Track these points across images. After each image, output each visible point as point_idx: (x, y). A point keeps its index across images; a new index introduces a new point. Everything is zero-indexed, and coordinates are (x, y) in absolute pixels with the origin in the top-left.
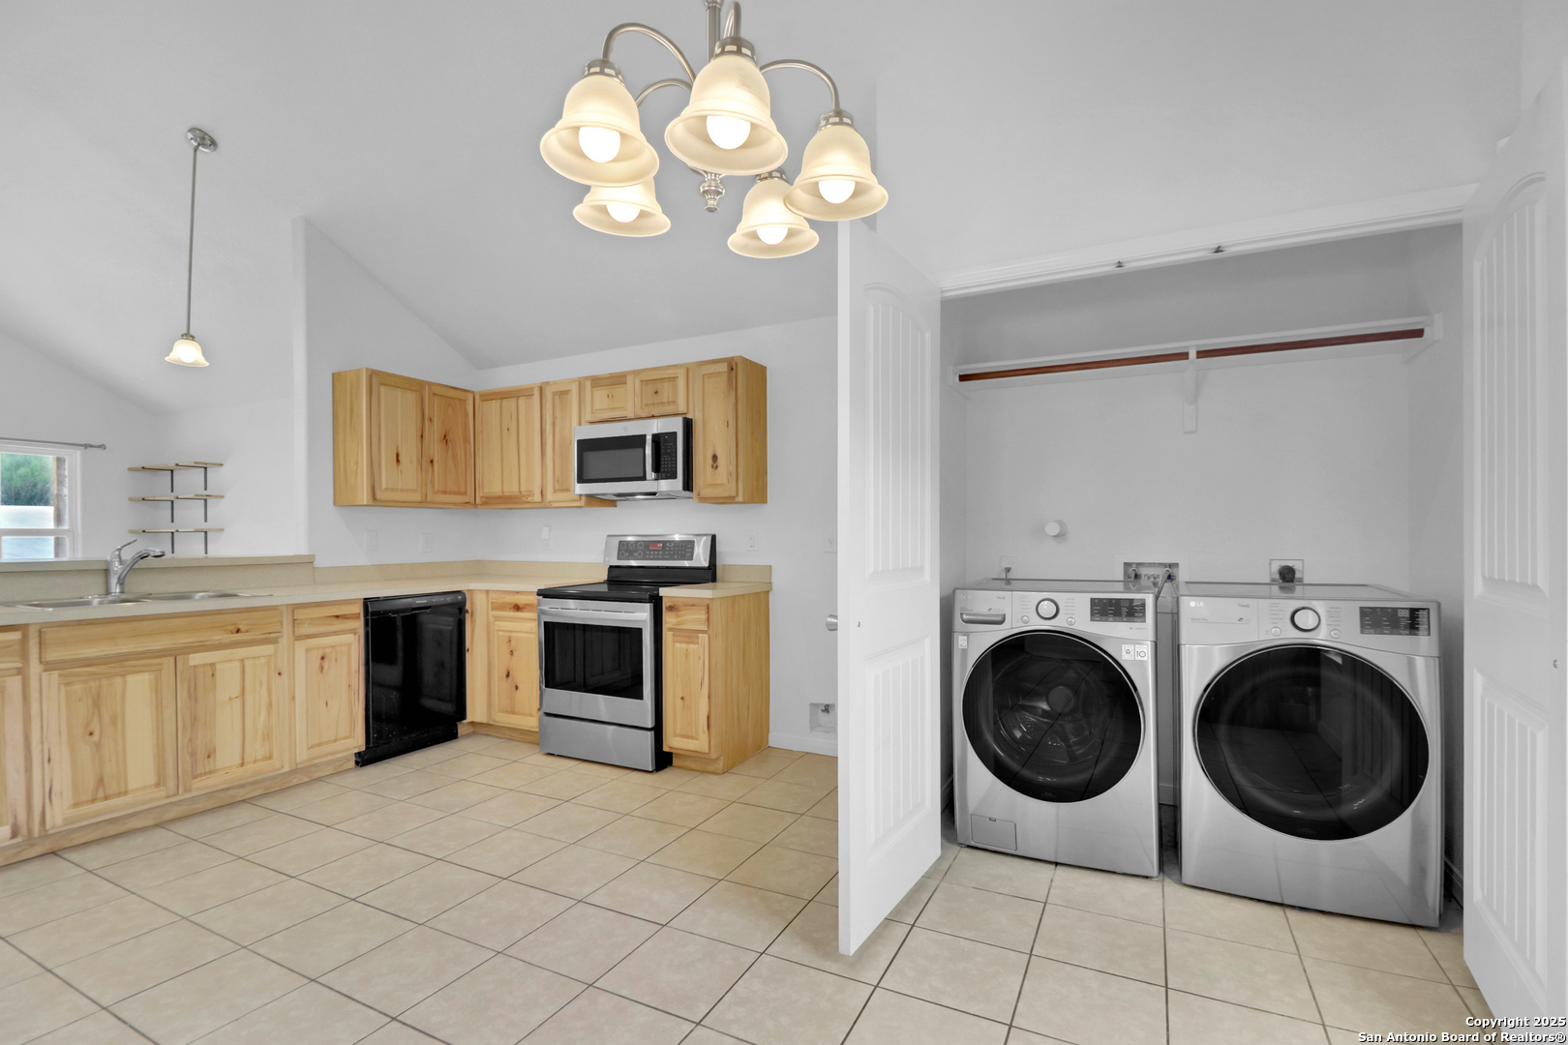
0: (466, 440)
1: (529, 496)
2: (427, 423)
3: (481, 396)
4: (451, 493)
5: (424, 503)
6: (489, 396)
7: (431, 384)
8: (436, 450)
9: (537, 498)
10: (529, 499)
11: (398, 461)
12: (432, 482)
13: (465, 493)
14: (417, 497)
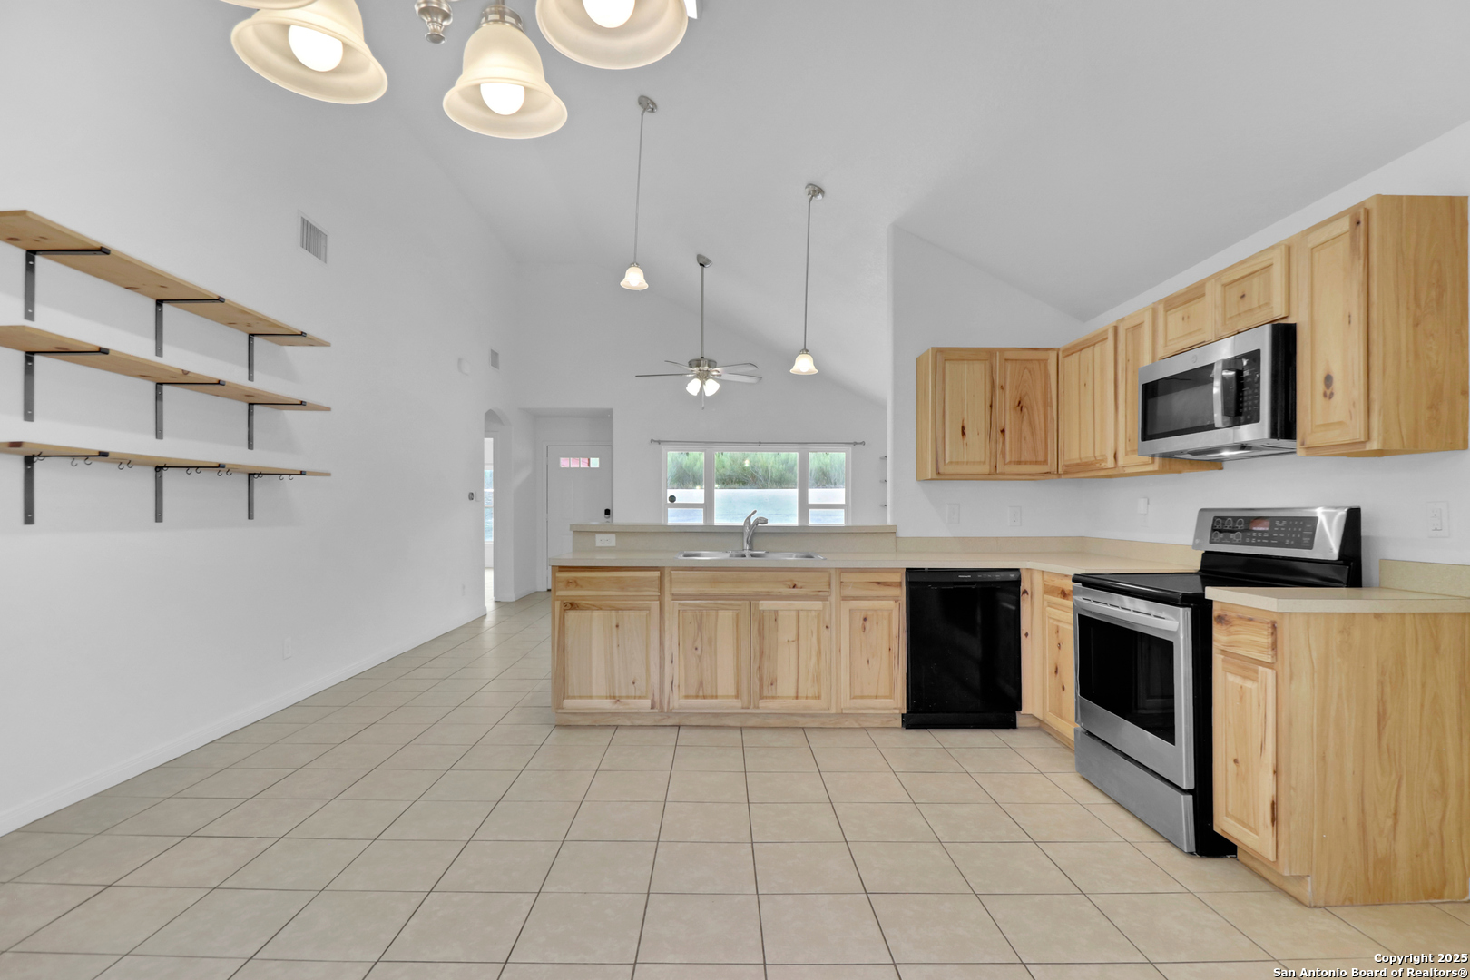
0: (1046, 404)
1: (1103, 461)
2: (998, 391)
3: (1063, 352)
4: (1026, 463)
5: (993, 474)
6: (1073, 350)
7: (1002, 350)
8: (1008, 418)
9: (1110, 463)
10: (1103, 465)
11: (963, 434)
12: (1003, 454)
13: (1045, 462)
14: (986, 469)
